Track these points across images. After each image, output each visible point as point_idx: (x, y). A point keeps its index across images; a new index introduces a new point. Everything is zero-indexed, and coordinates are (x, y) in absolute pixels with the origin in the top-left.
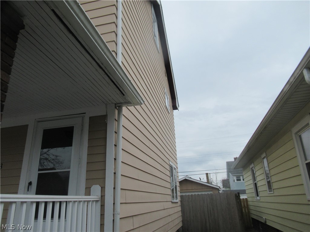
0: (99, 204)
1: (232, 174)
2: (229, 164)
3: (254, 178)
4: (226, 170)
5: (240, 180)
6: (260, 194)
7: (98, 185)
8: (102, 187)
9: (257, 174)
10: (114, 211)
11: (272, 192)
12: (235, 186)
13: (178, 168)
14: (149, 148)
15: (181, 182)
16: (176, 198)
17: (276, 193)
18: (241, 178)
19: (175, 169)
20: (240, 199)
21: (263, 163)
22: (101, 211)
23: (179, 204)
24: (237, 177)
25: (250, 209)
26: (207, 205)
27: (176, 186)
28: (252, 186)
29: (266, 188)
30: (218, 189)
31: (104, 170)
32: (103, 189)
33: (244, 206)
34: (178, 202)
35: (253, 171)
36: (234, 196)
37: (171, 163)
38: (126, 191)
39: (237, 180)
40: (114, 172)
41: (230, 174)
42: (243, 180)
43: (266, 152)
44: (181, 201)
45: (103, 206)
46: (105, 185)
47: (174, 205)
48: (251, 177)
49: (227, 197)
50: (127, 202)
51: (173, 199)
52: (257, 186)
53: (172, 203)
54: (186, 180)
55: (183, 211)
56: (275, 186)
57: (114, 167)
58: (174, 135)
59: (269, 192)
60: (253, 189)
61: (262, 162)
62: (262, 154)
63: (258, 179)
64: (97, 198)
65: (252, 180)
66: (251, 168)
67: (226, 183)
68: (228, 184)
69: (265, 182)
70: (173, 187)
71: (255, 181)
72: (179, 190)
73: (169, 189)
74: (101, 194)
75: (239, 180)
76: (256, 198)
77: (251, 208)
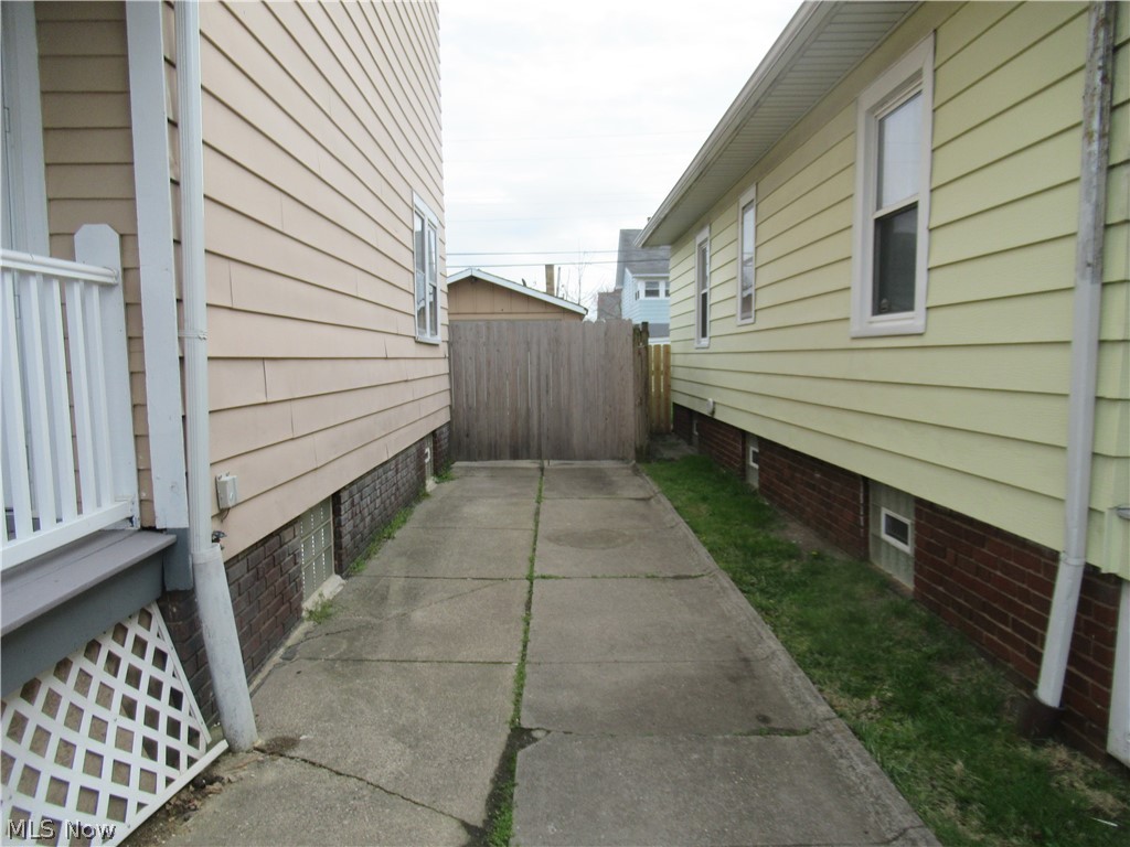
0: (117, 298)
1: (633, 272)
2: (626, 236)
3: (703, 279)
4: (615, 257)
5: (654, 293)
6: (712, 330)
7: (107, 226)
8: (122, 236)
9: (714, 262)
10: (180, 326)
11: (751, 320)
12: (636, 310)
13: (446, 225)
14: (330, 118)
15: (454, 287)
16: (431, 329)
17: (764, 320)
18: (662, 288)
19: (432, 225)
20: (647, 348)
21: (742, 223)
22: (127, 324)
23: (443, 350)
24: (648, 284)
25: (675, 376)
26: (539, 358)
27: (435, 288)
28: (693, 305)
29: (735, 307)
30: (581, 316)
31: (126, 164)
32: (128, 239)
33: (658, 368)
34: (436, 345)
35: (703, 252)
36: (631, 332)
37: (417, 201)
38: (233, 264)
39: (649, 293)
40: (169, 175)
41: (627, 270)
42: (667, 294)
43: (757, 184)
44: (450, 344)
45: (132, 307)
46: (136, 227)
47: (426, 352)
48: (693, 276)
49: (606, 334)
50: (235, 307)
51: (423, 330)
52: (708, 320)
53: (417, 342)
54: (473, 281)
55: (455, 375)
56: (761, 300)
57: (168, 153)
58: (436, 94)
59: (743, 319)
60: (695, 314)
61: (737, 220)
62: (742, 191)
63: (715, 279)
64: (105, 275)
65: (695, 284)
66: (700, 245)
67: (609, 302)
68: (617, 306)
69: (733, 289)
70: (422, 305)
71: (704, 287)
72: (446, 306)
73: (407, 294)
74: (122, 262)
75: (651, 293)
76: (699, 342)
77: (677, 373)
